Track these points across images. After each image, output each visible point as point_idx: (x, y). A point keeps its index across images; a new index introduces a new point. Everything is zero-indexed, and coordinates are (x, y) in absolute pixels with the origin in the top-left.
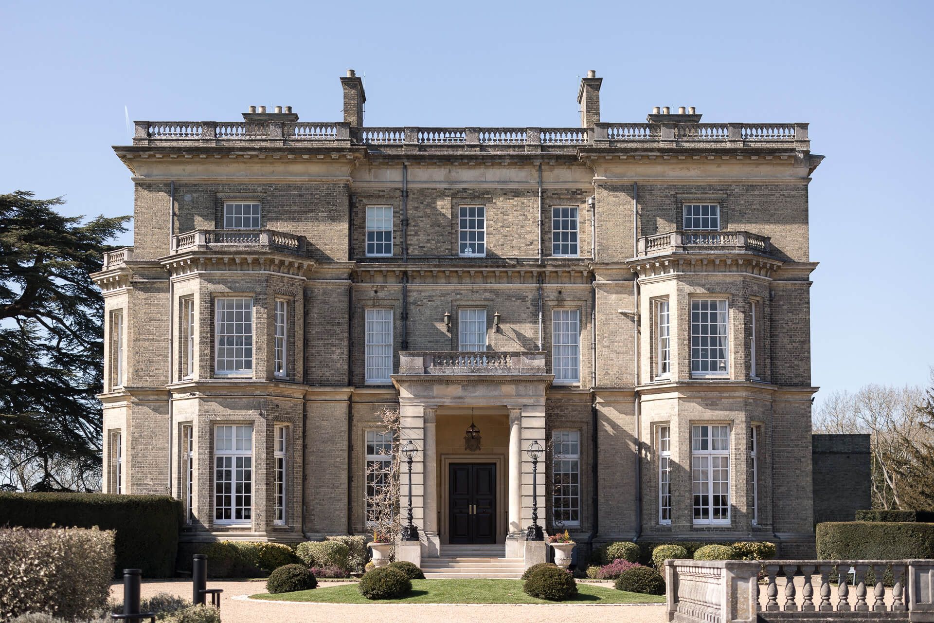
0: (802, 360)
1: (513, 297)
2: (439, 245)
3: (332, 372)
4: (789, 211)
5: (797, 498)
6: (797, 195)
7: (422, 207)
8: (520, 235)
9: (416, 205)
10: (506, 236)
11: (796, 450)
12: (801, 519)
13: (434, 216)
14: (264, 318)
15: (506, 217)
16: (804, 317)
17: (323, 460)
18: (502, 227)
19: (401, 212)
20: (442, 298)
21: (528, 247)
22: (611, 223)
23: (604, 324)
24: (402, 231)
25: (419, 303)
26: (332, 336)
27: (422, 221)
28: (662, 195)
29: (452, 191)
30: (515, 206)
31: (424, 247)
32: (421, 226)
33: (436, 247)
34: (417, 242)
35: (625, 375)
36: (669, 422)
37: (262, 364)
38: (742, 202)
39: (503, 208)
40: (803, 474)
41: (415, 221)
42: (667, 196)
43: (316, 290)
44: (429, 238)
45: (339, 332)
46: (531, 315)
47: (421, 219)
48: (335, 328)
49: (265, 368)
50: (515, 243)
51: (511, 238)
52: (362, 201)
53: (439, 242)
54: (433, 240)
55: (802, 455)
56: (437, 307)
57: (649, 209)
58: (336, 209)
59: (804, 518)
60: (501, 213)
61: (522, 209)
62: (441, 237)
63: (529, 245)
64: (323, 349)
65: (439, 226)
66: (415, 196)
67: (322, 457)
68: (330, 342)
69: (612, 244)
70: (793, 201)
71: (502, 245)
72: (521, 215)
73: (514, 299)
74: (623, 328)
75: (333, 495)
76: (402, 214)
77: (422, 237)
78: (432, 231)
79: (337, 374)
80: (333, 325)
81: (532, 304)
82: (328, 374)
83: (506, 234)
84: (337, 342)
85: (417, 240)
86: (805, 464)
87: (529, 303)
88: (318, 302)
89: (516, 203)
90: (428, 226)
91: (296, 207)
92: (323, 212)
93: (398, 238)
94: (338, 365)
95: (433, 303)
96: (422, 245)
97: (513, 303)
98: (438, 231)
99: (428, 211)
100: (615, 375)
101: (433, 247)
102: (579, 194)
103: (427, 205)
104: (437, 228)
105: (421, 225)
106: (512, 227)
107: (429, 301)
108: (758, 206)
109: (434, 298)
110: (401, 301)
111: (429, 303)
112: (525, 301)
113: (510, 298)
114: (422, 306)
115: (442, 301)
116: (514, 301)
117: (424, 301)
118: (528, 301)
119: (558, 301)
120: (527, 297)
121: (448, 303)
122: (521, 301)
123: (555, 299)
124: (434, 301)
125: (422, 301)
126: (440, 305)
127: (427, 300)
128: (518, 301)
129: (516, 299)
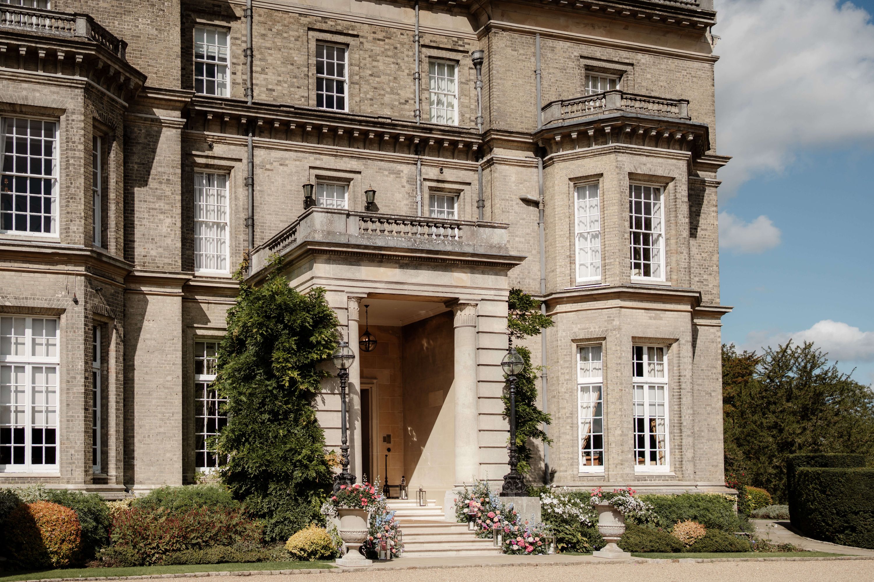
0: (711, 274)
1: (385, 170)
2: (292, 89)
3: (160, 250)
4: (696, 94)
5: (709, 440)
6: (704, 75)
7: (270, 35)
8: (392, 89)
9: (263, 32)
10: (375, 88)
11: (706, 382)
12: (713, 466)
13: (286, 50)
14: (79, 150)
15: (375, 64)
16: (712, 222)
17: (147, 377)
18: (371, 75)
19: (244, 39)
20: (298, 163)
21: (402, 106)
22: (510, 83)
23: (503, 212)
24: (245, 64)
25: (268, 166)
26: (159, 198)
27: (271, 55)
28: (564, 55)
29: (308, 19)
30: (386, 50)
31: (274, 90)
32: (269, 61)
33: (289, 92)
34: (264, 83)
35: (527, 280)
36: (605, 338)
37: (77, 222)
38: (649, 76)
39: (372, 51)
40: (714, 411)
41: (261, 53)
42: (569, 58)
43: (136, 129)
44: (280, 78)
45: (169, 193)
46: (407, 196)
47: (269, 51)
48: (164, 186)
49: (82, 229)
50: (387, 98)
51: (382, 92)
52: (190, 16)
53: (292, 86)
54: (285, 82)
55: (712, 389)
56: (290, 175)
57: (551, 71)
58: (164, 16)
59: (715, 464)
60: (370, 57)
61: (395, 56)
62: (295, 80)
63: (403, 104)
64: (146, 215)
65: (292, 64)
66: (262, 19)
67: (147, 373)
68: (157, 206)
69: (511, 110)
70: (700, 82)
71: (371, 99)
72: (393, 63)
73: (386, 173)
74: (524, 219)
75: (162, 430)
76: (245, 42)
77: (271, 77)
78: (283, 69)
79: (166, 254)
80: (161, 183)
81: (408, 181)
82: (153, 253)
83: (376, 85)
84: (167, 207)
85: (265, 79)
86: (715, 400)
87: (404, 181)
88: (139, 147)
89: (387, 47)
90: (279, 62)
91: (105, 5)
92: (145, 17)
93: (239, 74)
94: (169, 241)
95: (285, 168)
96: (270, 87)
97: (386, 178)
98: (292, 71)
99: (279, 42)
100: (517, 278)
101: (285, 92)
102: (461, 46)
103: (277, 34)
104: (290, 67)
105: (270, 59)
106: (382, 77)
107: (281, 165)
108: (665, 84)
109: (287, 162)
110: (245, 161)
111: (281, 167)
112: (400, 177)
113: (381, 171)
114: (272, 170)
115: (297, 166)
116: (387, 176)
117: (275, 164)
118: (403, 177)
119: (438, 181)
120: (402, 172)
121: (305, 170)
122: (395, 176)
123: (435, 178)
124: (287, 165)
125: (272, 164)
126: (295, 172)
127: (278, 163)
128: (392, 176)
129: (389, 173)
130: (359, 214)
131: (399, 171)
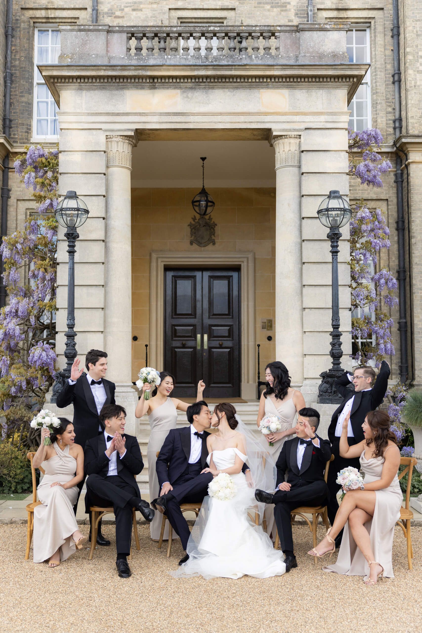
20: (155, 6)
25: (118, 13)
73: (268, 7)
81: (296, 14)
95: (139, 14)
97: (268, 13)
107: (134, 10)
109: (142, 6)
110: (90, 10)
111: (134, 13)
112: (286, 10)
113: (262, 5)
114: (123, 17)
115: (154, 10)
116: (269, 10)
117: (126, 10)
118: (290, 10)
119: (338, 9)
120: (289, 3)
121: (164, 13)
122: (279, 9)
123: (334, 7)
124: (141, 10)
125: (123, 10)
126: (151, 17)
127: (131, 9)
128: (275, 10)
129: (272, 7)
130: (125, 29)
131: (285, 3)
